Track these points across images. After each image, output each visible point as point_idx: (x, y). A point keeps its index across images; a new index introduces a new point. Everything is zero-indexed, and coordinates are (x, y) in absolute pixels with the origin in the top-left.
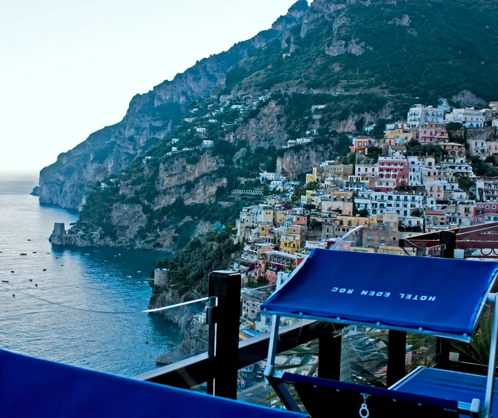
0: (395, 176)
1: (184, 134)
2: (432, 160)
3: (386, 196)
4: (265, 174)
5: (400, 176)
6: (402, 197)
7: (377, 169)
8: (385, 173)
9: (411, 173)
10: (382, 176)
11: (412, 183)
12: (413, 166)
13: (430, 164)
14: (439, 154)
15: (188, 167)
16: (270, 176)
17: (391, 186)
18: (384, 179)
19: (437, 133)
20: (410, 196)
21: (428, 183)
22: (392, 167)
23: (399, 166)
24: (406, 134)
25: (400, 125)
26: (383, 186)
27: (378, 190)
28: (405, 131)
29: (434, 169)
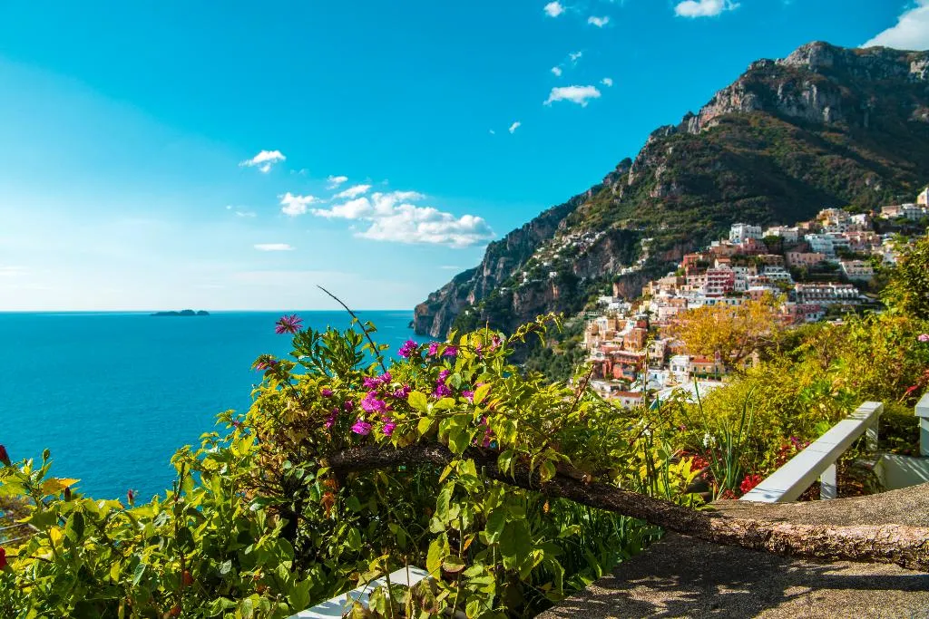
0: (722, 284)
1: (533, 268)
2: (754, 269)
3: (716, 300)
4: (603, 299)
5: (727, 283)
6: (730, 300)
7: (706, 280)
8: (713, 282)
9: (737, 282)
10: (710, 284)
11: (738, 289)
12: (737, 275)
13: (753, 272)
15: (538, 295)
16: (608, 299)
17: (719, 293)
18: (713, 287)
19: (757, 248)
20: (737, 300)
21: (752, 289)
22: (719, 276)
23: (725, 276)
24: (730, 249)
25: (723, 242)
26: (713, 293)
27: (707, 296)
28: (729, 246)
29: (757, 276)
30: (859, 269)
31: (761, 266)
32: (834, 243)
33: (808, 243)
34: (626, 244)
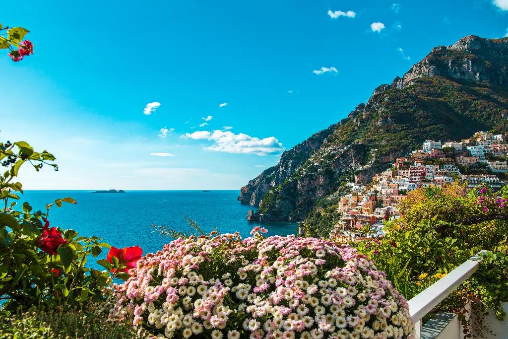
0: (419, 175)
1: (308, 166)
2: (438, 167)
4: (349, 184)
5: (421, 175)
7: (409, 173)
9: (427, 174)
10: (412, 175)
11: (428, 178)
12: (428, 170)
13: (436, 169)
16: (353, 184)
17: (417, 180)
18: (413, 177)
19: (438, 154)
21: (436, 178)
22: (417, 170)
23: (421, 170)
24: (423, 155)
25: (419, 151)
26: (414, 180)
27: (410, 182)
28: (422, 154)
29: (439, 171)
30: (499, 166)
31: (441, 165)
32: (484, 151)
33: (469, 151)
34: (362, 152)
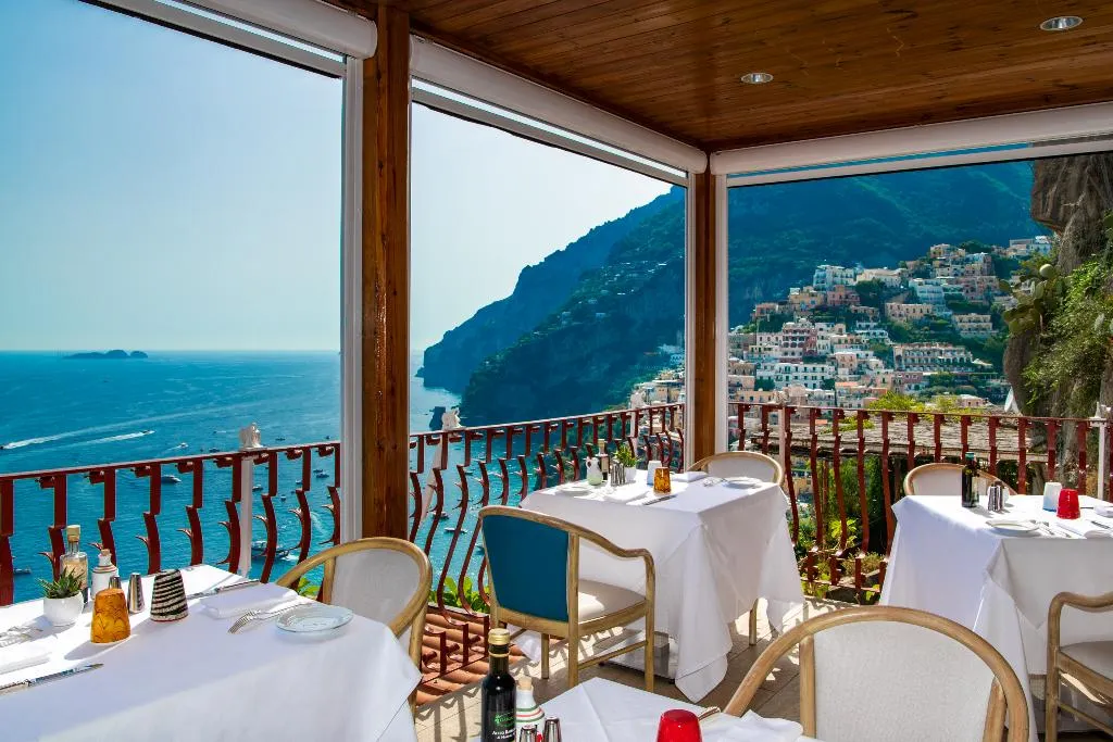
0: (800, 345)
2: (843, 326)
3: (793, 366)
5: (807, 344)
6: (810, 367)
7: (781, 338)
8: (790, 342)
10: (786, 345)
11: (820, 352)
12: (821, 334)
13: (841, 330)
14: (851, 320)
17: (796, 357)
18: (789, 349)
19: (847, 297)
20: (819, 367)
21: (838, 352)
22: (798, 334)
23: (805, 334)
24: (814, 299)
25: (805, 289)
26: (789, 356)
27: (782, 361)
28: (813, 295)
29: (845, 336)
30: (975, 325)
33: (913, 291)
